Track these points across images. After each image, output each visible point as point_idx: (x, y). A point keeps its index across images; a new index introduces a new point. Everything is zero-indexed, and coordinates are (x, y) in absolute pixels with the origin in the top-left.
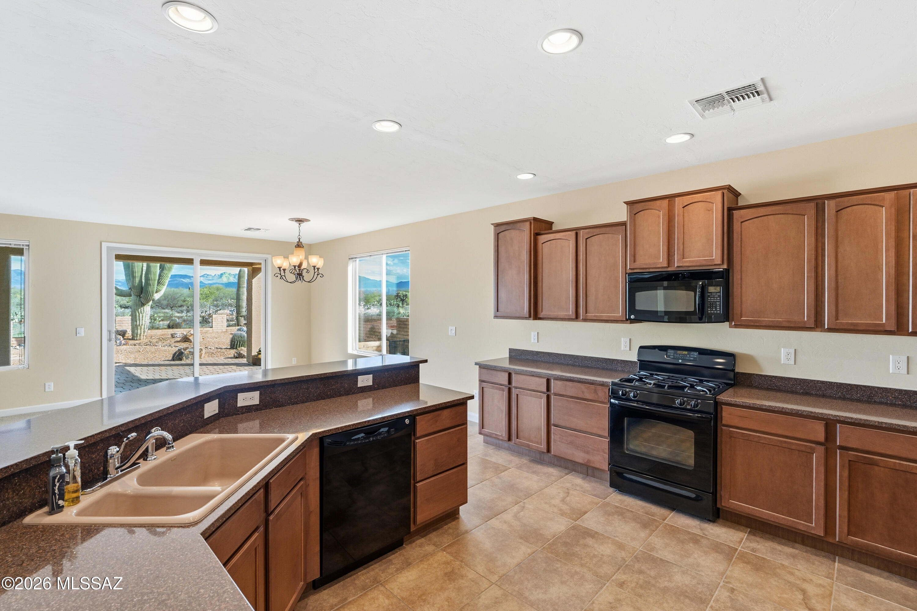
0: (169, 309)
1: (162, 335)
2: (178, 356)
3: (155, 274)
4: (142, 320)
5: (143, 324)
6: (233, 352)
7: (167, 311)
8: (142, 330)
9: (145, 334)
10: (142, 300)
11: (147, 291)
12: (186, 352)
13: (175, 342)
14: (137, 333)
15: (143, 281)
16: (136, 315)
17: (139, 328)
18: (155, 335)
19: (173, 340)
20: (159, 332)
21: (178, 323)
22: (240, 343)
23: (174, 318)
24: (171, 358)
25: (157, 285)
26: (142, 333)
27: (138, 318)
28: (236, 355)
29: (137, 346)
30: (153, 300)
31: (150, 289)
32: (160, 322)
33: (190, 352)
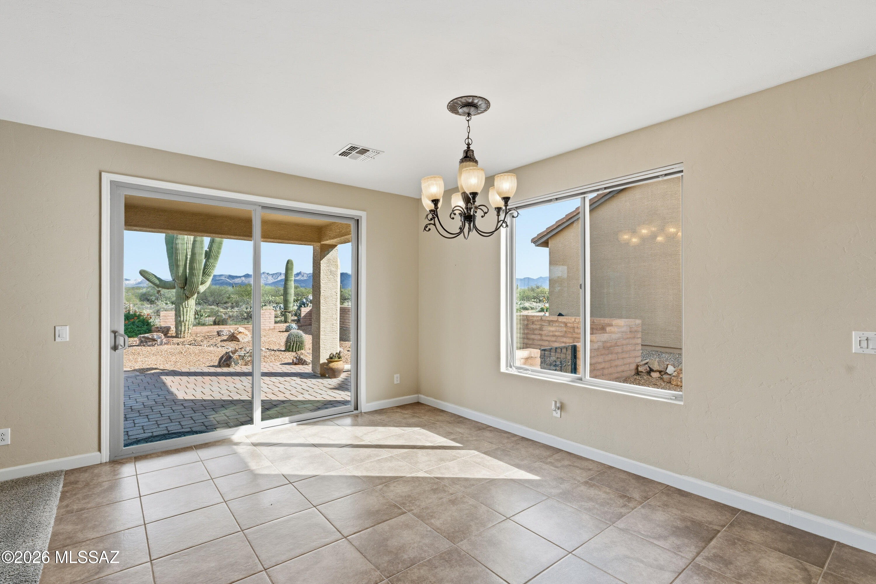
0: (215, 306)
1: (208, 333)
2: (224, 361)
3: (200, 263)
4: (187, 315)
5: (188, 320)
6: (290, 356)
7: (213, 307)
8: (187, 327)
9: (190, 331)
10: (187, 293)
11: (192, 283)
12: (235, 356)
13: (221, 341)
14: (181, 330)
15: (188, 271)
16: (180, 310)
17: (183, 324)
18: (200, 332)
19: (219, 339)
20: (205, 329)
21: (224, 319)
22: (296, 344)
23: (219, 314)
24: (216, 364)
25: (203, 276)
26: (187, 329)
27: (182, 312)
28: (295, 360)
29: (181, 346)
30: (198, 293)
31: (195, 280)
32: (207, 318)
33: (240, 356)
